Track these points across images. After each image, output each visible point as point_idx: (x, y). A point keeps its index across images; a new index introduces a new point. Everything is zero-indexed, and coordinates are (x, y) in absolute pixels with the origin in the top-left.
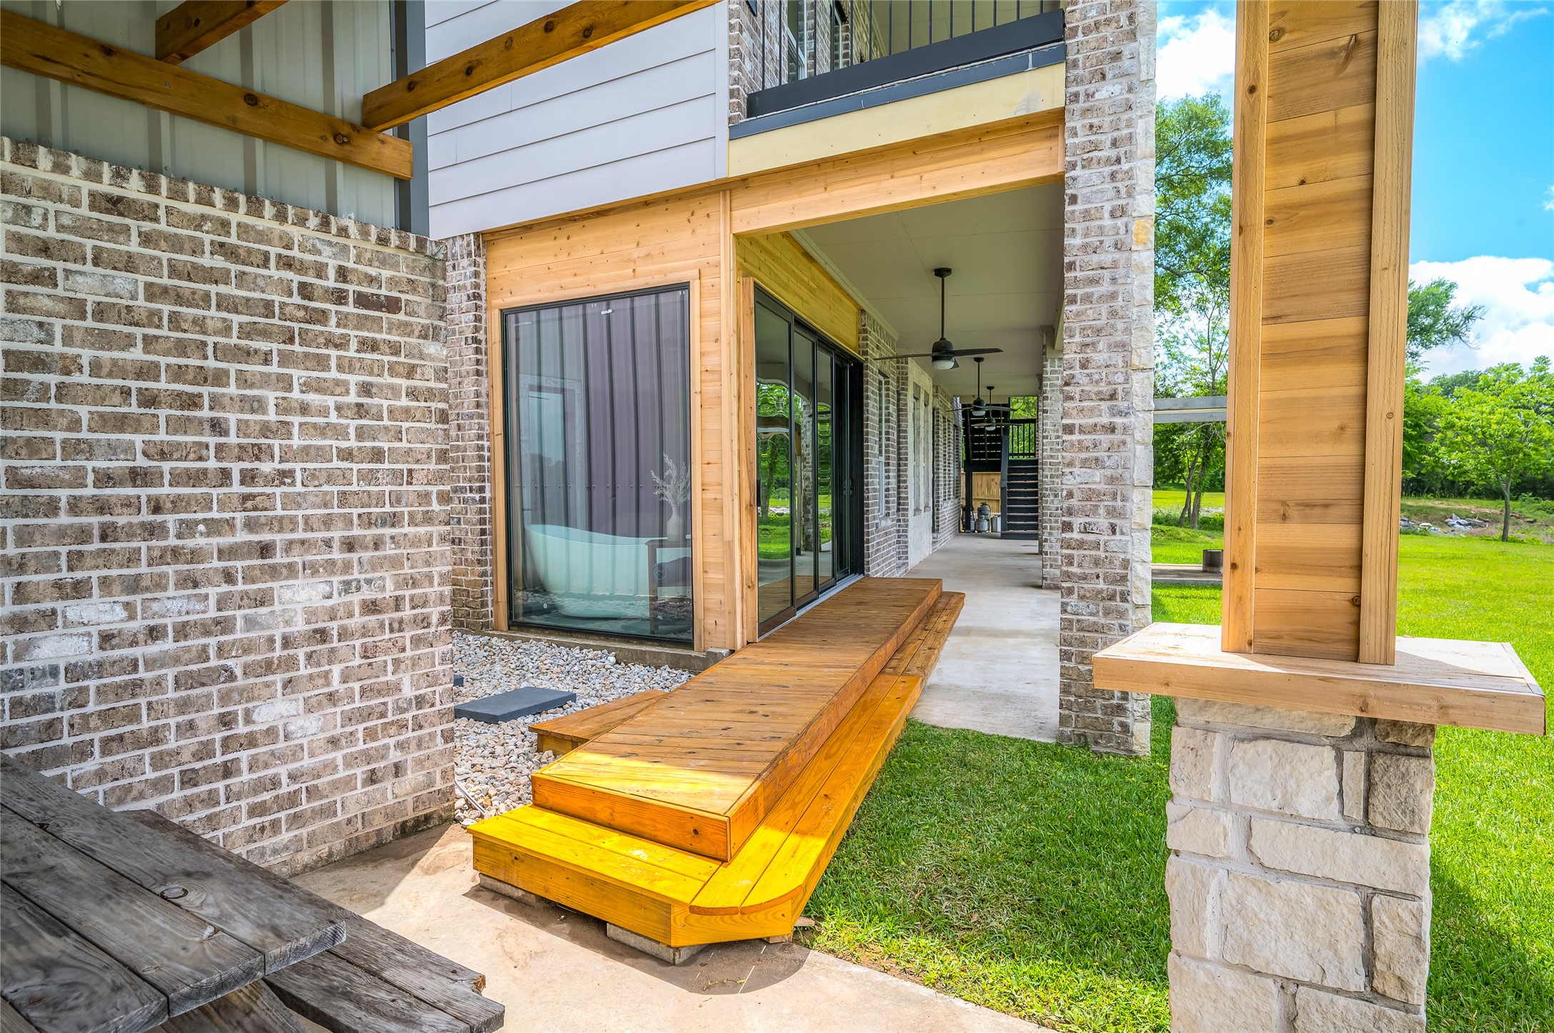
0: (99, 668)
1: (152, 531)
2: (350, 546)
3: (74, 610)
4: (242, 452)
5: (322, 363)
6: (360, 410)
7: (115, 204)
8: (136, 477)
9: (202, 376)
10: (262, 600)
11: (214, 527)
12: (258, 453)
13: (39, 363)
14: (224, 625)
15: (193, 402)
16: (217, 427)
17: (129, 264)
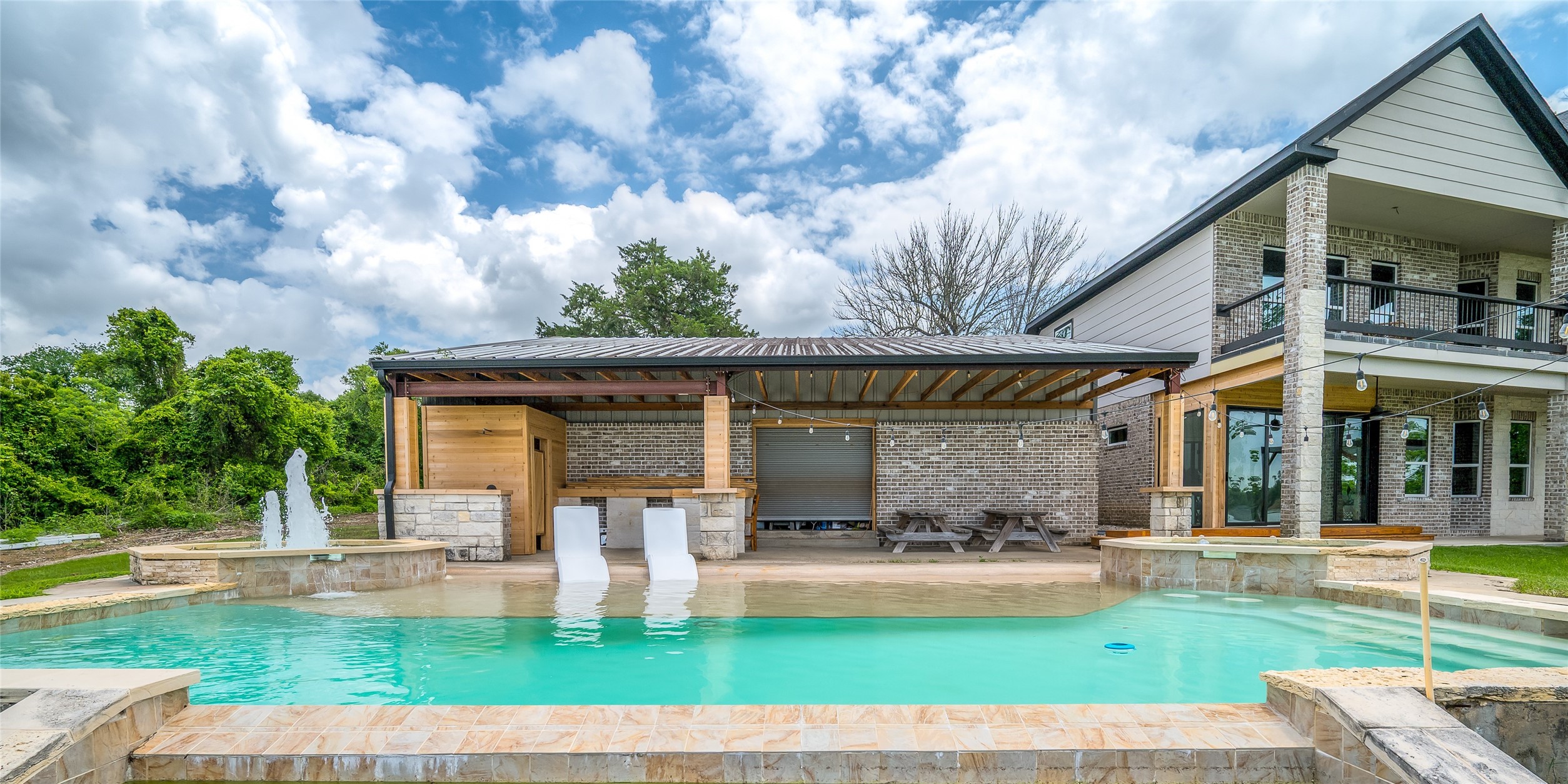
0: (1033, 501)
1: (1041, 480)
2: (1075, 484)
3: (1030, 492)
4: (1056, 467)
5: (1071, 449)
6: (1079, 458)
7: (1038, 428)
8: (1039, 471)
9: (1050, 454)
10: (1058, 493)
11: (1051, 480)
12: (1059, 467)
13: (1027, 454)
14: (1052, 497)
15: (1048, 458)
16: (1052, 462)
17: (1039, 437)
